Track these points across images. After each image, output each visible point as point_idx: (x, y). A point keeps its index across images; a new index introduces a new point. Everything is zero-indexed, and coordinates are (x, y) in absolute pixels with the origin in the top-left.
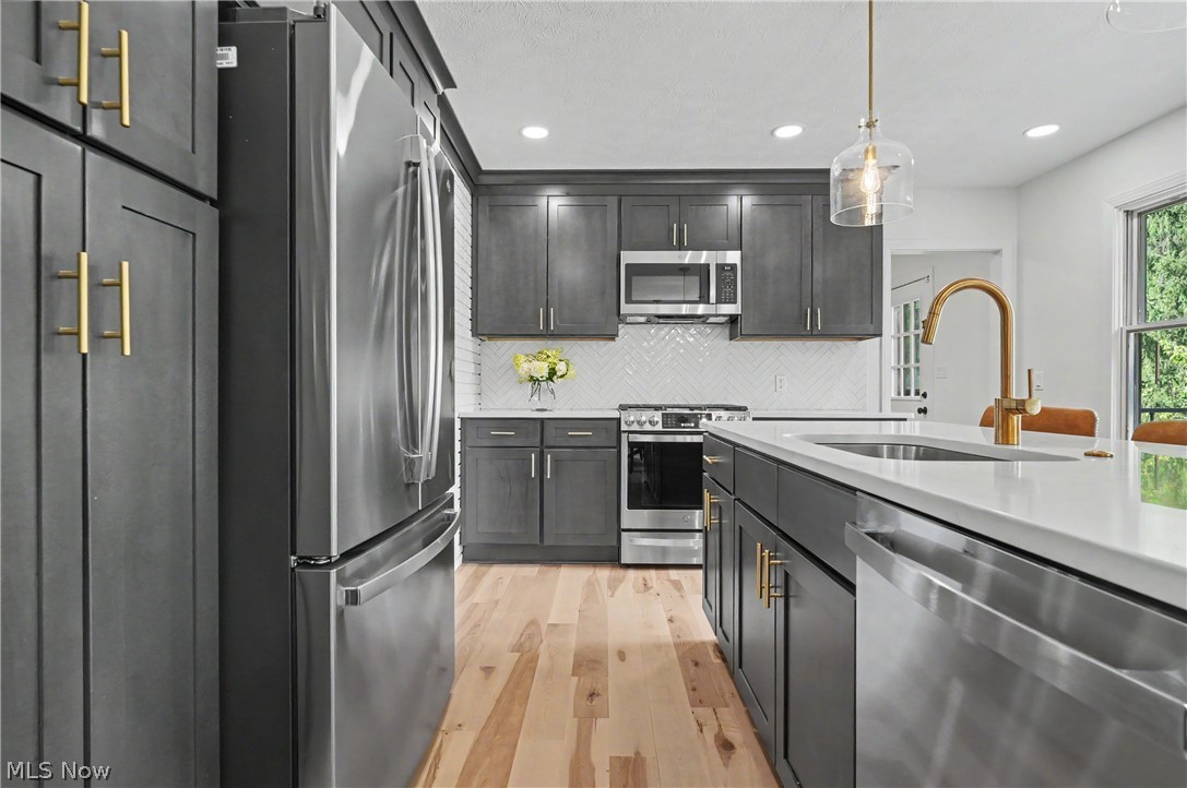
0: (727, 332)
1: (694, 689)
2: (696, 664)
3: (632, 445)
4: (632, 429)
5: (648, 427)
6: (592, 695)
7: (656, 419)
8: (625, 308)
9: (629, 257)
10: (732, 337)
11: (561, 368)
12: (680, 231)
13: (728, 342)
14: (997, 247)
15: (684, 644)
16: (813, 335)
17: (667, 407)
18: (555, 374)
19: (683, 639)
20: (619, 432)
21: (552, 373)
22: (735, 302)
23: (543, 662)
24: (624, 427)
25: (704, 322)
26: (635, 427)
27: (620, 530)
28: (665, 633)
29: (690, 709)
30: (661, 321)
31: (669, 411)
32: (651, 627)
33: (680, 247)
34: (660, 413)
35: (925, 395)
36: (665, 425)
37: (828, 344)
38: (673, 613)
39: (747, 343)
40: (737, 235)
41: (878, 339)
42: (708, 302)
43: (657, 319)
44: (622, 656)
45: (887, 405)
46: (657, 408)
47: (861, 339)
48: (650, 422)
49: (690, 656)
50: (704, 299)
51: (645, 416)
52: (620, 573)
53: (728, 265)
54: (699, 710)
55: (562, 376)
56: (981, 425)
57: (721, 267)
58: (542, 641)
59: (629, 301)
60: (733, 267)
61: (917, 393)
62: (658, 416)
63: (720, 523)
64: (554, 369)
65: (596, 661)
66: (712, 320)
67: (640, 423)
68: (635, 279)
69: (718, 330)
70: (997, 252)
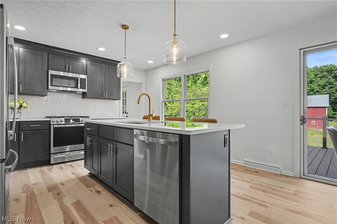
0: (81, 96)
1: (86, 185)
2: (85, 180)
3: (54, 128)
4: (54, 123)
5: (60, 123)
6: (58, 194)
7: (63, 120)
8: (50, 87)
9: (51, 72)
10: (83, 98)
11: (25, 105)
12: (69, 67)
13: (82, 99)
14: (142, 82)
15: (80, 177)
16: (105, 99)
17: (65, 117)
18: (22, 106)
19: (78, 177)
20: (50, 125)
21: (21, 106)
22: (85, 89)
23: (36, 192)
24: (52, 123)
25: (75, 93)
26: (56, 123)
27: (50, 154)
28: (73, 176)
29: (87, 189)
30: (62, 92)
31: (66, 118)
32: (68, 176)
33: (69, 72)
34: (64, 119)
35: (127, 113)
36: (65, 122)
37: (108, 101)
38: (73, 172)
39: (88, 100)
40: (85, 71)
41: (119, 100)
42: (78, 88)
43: (61, 91)
44: (62, 184)
45: (121, 116)
46: (63, 117)
47: (115, 100)
48: (60, 121)
49: (82, 179)
50: (77, 87)
51: (59, 120)
52: (51, 167)
53: (83, 79)
54: (90, 188)
55: (25, 108)
56: (143, 119)
57: (81, 79)
58: (33, 188)
59: (51, 85)
60: (85, 79)
61: (125, 113)
62: (63, 119)
63: (92, 144)
64: (21, 105)
65: (55, 187)
66: (78, 93)
67: (57, 122)
68: (53, 79)
69: (79, 95)
70: (142, 83)
